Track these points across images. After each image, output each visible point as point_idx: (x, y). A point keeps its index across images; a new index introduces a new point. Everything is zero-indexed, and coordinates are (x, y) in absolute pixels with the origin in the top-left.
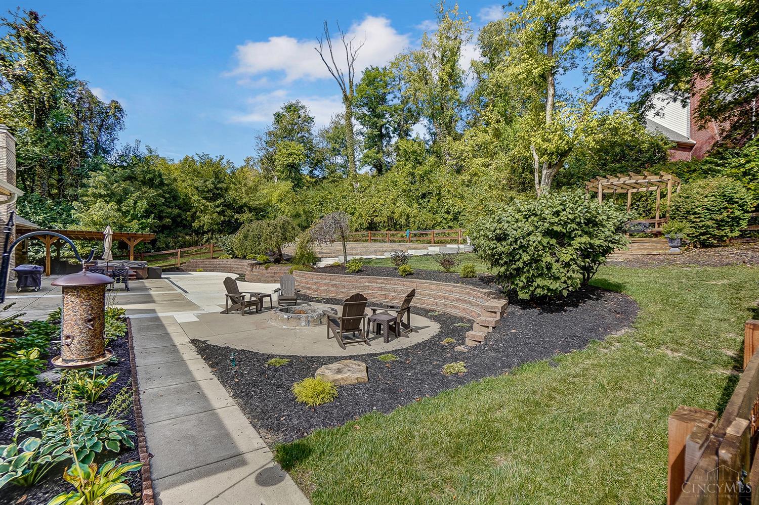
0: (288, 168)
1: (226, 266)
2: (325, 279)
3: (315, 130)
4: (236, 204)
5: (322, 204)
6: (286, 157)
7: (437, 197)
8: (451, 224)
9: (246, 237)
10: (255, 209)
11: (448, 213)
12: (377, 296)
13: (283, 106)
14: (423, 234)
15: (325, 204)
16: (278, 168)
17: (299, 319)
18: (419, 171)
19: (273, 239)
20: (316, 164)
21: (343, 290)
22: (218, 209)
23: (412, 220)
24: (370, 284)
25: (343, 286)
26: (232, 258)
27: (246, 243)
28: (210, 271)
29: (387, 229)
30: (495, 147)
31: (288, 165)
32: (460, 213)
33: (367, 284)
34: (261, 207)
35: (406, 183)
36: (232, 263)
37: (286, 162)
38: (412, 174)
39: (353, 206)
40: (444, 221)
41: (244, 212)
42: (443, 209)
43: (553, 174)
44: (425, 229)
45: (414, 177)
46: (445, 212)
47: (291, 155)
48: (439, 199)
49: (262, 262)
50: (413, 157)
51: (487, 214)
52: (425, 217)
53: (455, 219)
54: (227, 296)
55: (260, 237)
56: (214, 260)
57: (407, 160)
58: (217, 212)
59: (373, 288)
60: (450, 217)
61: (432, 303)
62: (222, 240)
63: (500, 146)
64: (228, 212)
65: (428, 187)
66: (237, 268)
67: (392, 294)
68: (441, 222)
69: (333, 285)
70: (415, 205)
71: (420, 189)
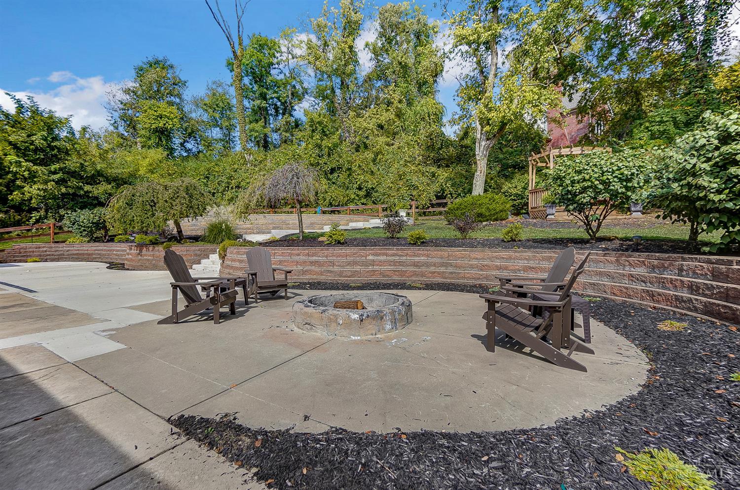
0: (157, 134)
1: (80, 252)
2: (299, 255)
3: (188, 94)
4: (85, 171)
5: (208, 178)
6: (155, 119)
7: (348, 173)
8: (364, 201)
9: (130, 204)
10: (115, 179)
11: (360, 189)
12: (388, 273)
13: (145, 60)
14: (335, 211)
15: (211, 177)
16: (143, 132)
17: (382, 318)
18: (326, 143)
19: (175, 208)
20: (191, 134)
21: (331, 268)
22: (56, 177)
23: (321, 196)
24: (376, 258)
25: (331, 262)
26: (89, 242)
27: (131, 213)
28: (52, 260)
29: (290, 206)
30: (397, 127)
31: (156, 130)
32: (373, 188)
33: (371, 257)
34: (124, 177)
35: (313, 155)
36: (89, 249)
37: (154, 126)
38: (319, 146)
39: (248, 181)
40: (357, 198)
41: (99, 183)
42: (355, 186)
43: (491, 146)
44: (338, 206)
45: (322, 150)
46: (357, 188)
47: (161, 118)
48: (350, 175)
49: (147, 243)
50: (320, 128)
51: (409, 189)
52: (336, 193)
53: (368, 195)
54: (175, 287)
55: (153, 204)
56: (57, 245)
57: (313, 131)
58: (53, 181)
59: (381, 263)
60: (362, 193)
61: (477, 276)
62: (69, 218)
63: (402, 126)
64: (73, 182)
65: (338, 161)
66: (99, 254)
67: (412, 269)
68: (354, 199)
69: (312, 263)
70: (324, 181)
71: (328, 163)
